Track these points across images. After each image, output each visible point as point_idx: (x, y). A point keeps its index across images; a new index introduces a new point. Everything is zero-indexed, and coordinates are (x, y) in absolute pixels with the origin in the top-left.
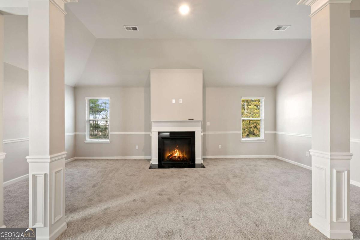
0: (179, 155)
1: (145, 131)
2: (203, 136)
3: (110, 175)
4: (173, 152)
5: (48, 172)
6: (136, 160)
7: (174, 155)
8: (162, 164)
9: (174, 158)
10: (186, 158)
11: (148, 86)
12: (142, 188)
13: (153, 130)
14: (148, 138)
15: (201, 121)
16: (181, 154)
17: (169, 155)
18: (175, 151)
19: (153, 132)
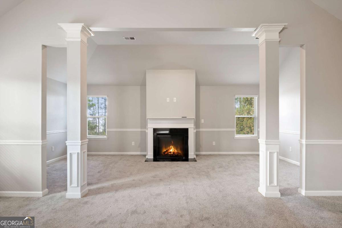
0: (173, 151)
1: (141, 128)
2: (196, 132)
3: (111, 165)
4: (169, 148)
5: (80, 152)
6: (132, 155)
7: (169, 151)
8: (157, 158)
9: (169, 153)
10: (180, 154)
11: (143, 85)
12: (139, 173)
13: (148, 127)
14: (144, 135)
15: (194, 119)
16: (176, 150)
17: (165, 150)
18: (170, 147)
19: (148, 129)
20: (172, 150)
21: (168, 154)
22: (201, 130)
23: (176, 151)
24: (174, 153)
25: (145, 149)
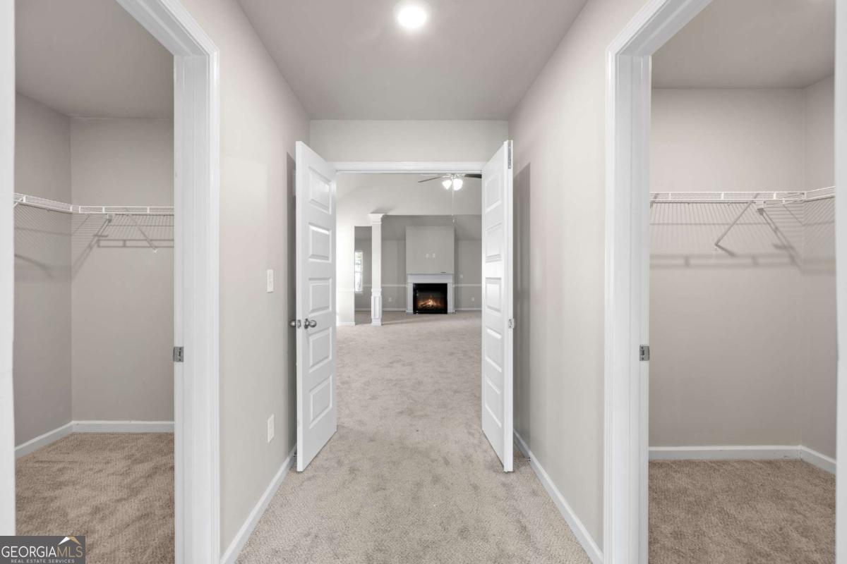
1: (401, 284)
2: (455, 288)
8: (417, 311)
10: (439, 306)
13: (409, 283)
14: (404, 290)
15: (453, 274)
17: (424, 304)
18: (428, 300)
20: (431, 303)
21: (425, 307)
22: (460, 285)
23: (435, 304)
24: (433, 306)
25: (405, 305)
